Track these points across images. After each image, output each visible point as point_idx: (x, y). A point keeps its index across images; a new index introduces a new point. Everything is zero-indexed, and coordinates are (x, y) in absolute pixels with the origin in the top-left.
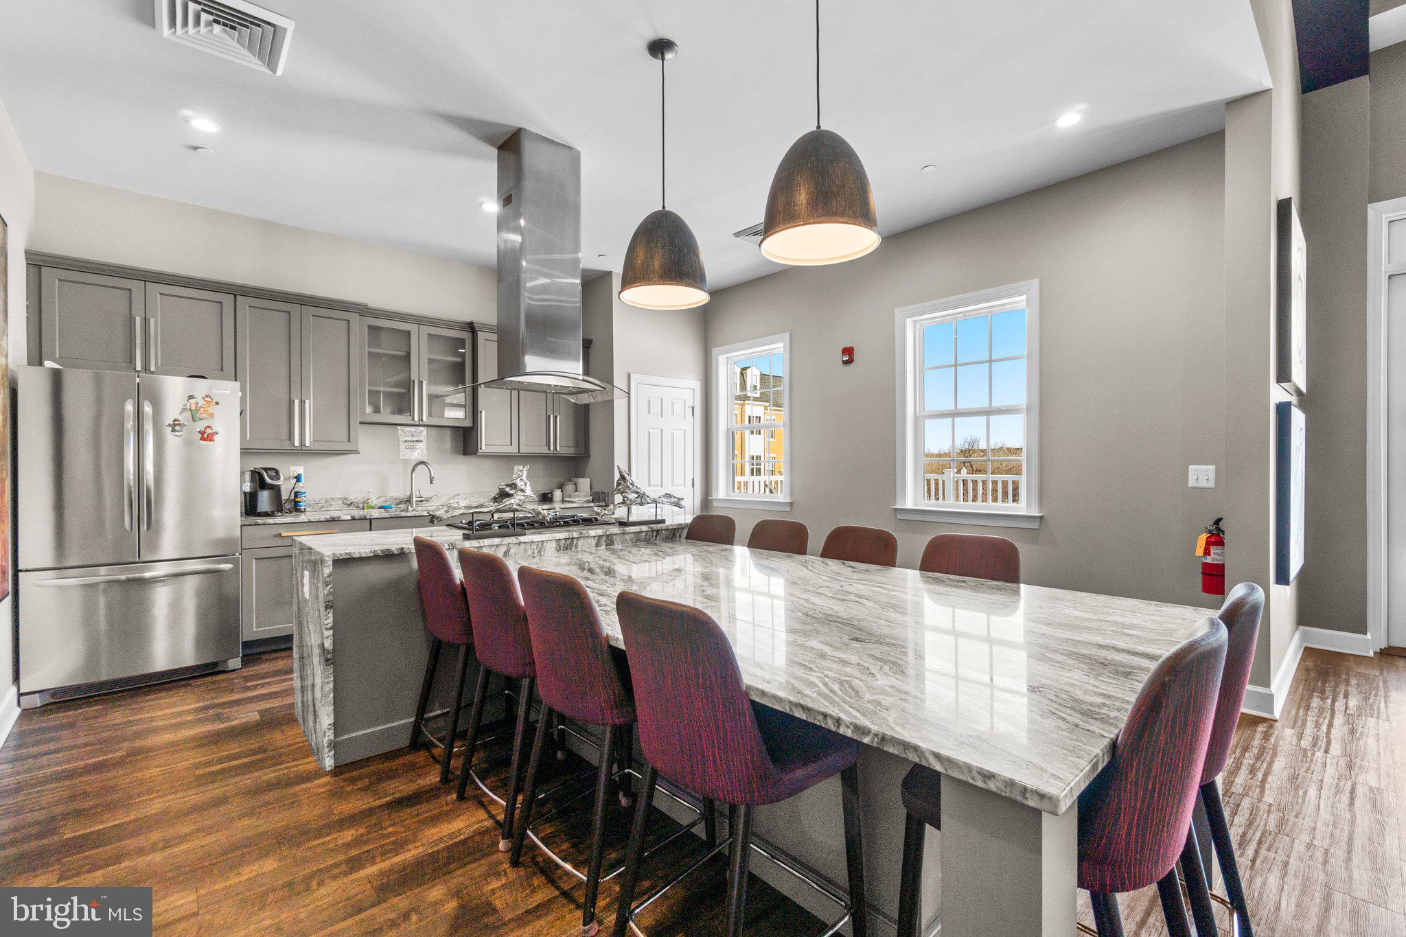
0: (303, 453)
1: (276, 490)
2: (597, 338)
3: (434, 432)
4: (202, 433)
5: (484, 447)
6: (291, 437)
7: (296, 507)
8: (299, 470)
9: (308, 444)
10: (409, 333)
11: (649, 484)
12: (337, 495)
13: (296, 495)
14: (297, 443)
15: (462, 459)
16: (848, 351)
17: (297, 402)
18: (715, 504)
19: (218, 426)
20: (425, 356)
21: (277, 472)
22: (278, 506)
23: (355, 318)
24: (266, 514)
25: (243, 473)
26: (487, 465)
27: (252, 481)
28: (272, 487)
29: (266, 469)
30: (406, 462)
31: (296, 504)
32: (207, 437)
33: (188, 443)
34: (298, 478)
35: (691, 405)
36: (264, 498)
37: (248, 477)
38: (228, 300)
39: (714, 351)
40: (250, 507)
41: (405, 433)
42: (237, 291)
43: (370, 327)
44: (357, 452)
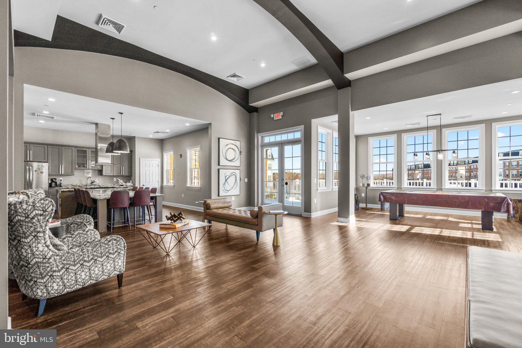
0: (62, 175)
1: (56, 183)
2: (133, 150)
3: (93, 171)
4: (41, 172)
5: (104, 174)
6: (59, 172)
7: (60, 186)
8: (62, 179)
9: (63, 173)
10: (86, 151)
11: (145, 182)
12: (70, 184)
13: (61, 183)
14: (60, 173)
15: (100, 176)
16: (181, 155)
17: (60, 165)
18: (164, 187)
19: (44, 171)
20: (90, 155)
21: (56, 179)
22: (56, 185)
23: (73, 148)
24: (54, 187)
25: (49, 179)
26: (104, 177)
27: (51, 181)
28: (55, 182)
29: (54, 179)
30: (86, 177)
31: (60, 185)
32: (42, 173)
33: (38, 174)
34: (61, 180)
35: (158, 164)
36: (53, 184)
37: (50, 180)
38: (46, 146)
39: (164, 152)
40: (50, 185)
41: (86, 171)
42: (48, 145)
43: (77, 150)
44: (74, 175)
